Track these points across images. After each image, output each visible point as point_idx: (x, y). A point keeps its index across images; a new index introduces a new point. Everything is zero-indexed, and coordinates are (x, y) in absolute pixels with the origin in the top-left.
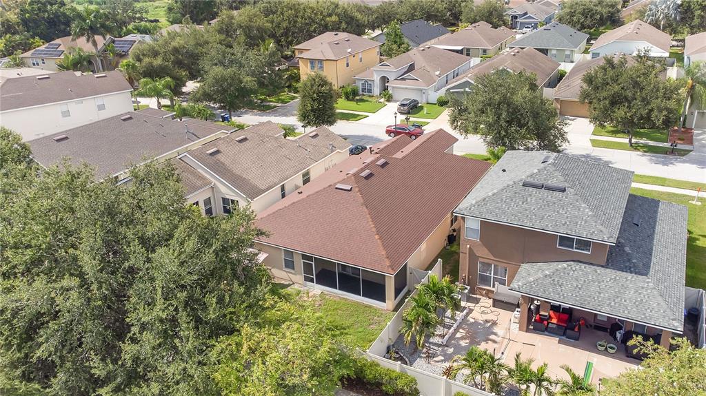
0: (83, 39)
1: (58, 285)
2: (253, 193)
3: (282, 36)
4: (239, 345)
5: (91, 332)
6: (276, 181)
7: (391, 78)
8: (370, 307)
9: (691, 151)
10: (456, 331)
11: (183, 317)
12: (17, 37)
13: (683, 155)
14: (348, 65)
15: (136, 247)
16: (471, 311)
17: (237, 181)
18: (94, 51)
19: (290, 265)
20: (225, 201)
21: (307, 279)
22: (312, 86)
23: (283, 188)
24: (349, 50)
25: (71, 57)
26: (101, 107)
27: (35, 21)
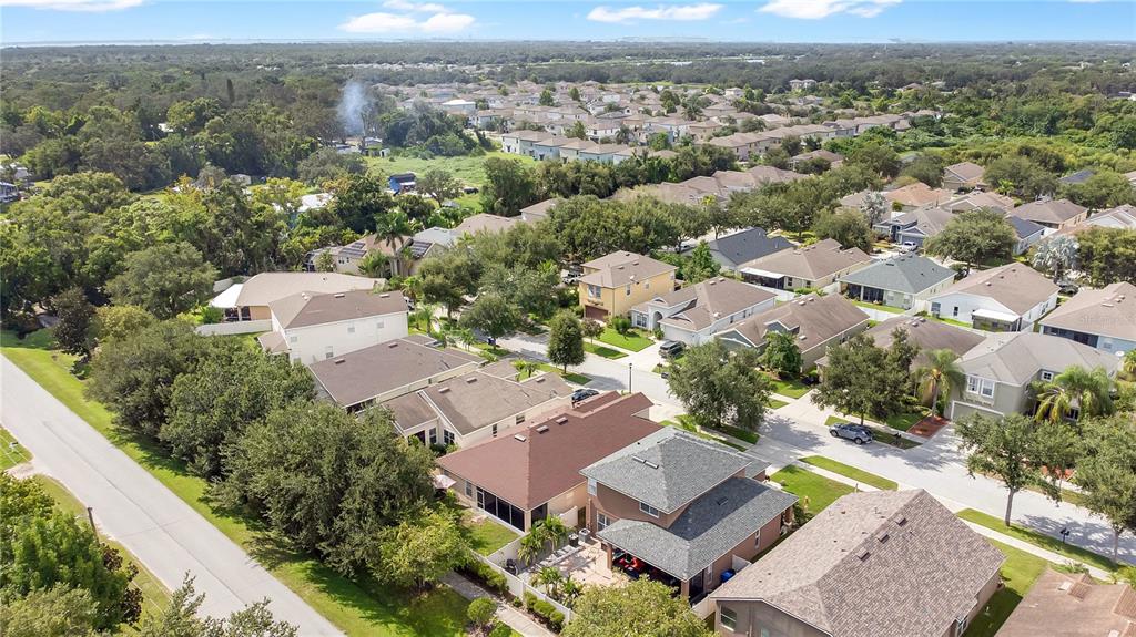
0: (384, 242)
1: (309, 480)
2: (466, 429)
3: (581, 245)
4: (398, 533)
5: (321, 510)
6: (489, 420)
7: (665, 315)
8: (514, 533)
9: (919, 444)
10: (563, 560)
11: (371, 511)
12: (332, 228)
13: (905, 448)
14: (629, 293)
15: (352, 463)
16: (584, 548)
17: (456, 418)
18: (393, 254)
19: (469, 492)
20: (446, 433)
21: (480, 506)
22: (561, 326)
23: (495, 428)
24: (632, 277)
25: (372, 259)
26: (380, 326)
27: (349, 209)
